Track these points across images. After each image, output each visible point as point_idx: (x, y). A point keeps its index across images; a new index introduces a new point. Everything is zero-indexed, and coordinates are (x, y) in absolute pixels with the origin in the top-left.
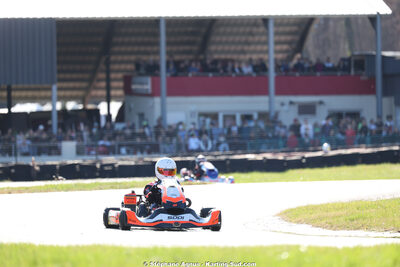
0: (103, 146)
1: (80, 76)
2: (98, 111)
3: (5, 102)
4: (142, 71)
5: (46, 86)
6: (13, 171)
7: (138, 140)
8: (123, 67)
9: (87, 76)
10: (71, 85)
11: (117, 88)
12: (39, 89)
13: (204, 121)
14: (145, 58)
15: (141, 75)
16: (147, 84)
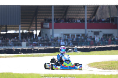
0: (34, 43)
1: (28, 22)
2: (33, 33)
3: (5, 30)
4: (47, 21)
5: (17, 25)
6: (7, 51)
7: (45, 42)
8: (41, 20)
9: (30, 22)
10: (25, 25)
11: (39, 26)
12: (15, 26)
13: (65, 37)
14: (47, 17)
15: (46, 22)
16: (48, 25)
